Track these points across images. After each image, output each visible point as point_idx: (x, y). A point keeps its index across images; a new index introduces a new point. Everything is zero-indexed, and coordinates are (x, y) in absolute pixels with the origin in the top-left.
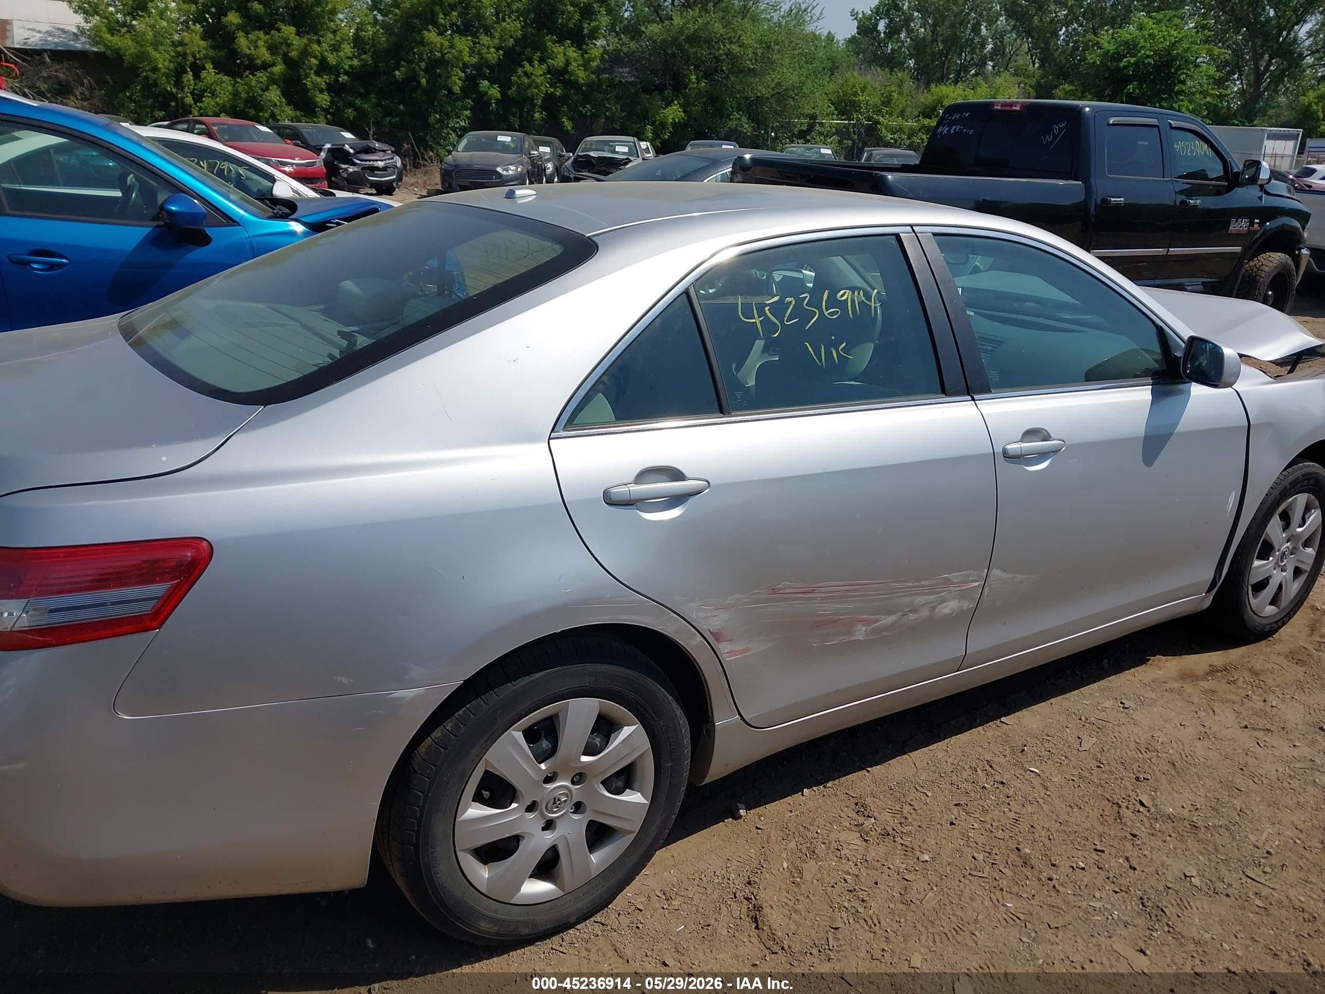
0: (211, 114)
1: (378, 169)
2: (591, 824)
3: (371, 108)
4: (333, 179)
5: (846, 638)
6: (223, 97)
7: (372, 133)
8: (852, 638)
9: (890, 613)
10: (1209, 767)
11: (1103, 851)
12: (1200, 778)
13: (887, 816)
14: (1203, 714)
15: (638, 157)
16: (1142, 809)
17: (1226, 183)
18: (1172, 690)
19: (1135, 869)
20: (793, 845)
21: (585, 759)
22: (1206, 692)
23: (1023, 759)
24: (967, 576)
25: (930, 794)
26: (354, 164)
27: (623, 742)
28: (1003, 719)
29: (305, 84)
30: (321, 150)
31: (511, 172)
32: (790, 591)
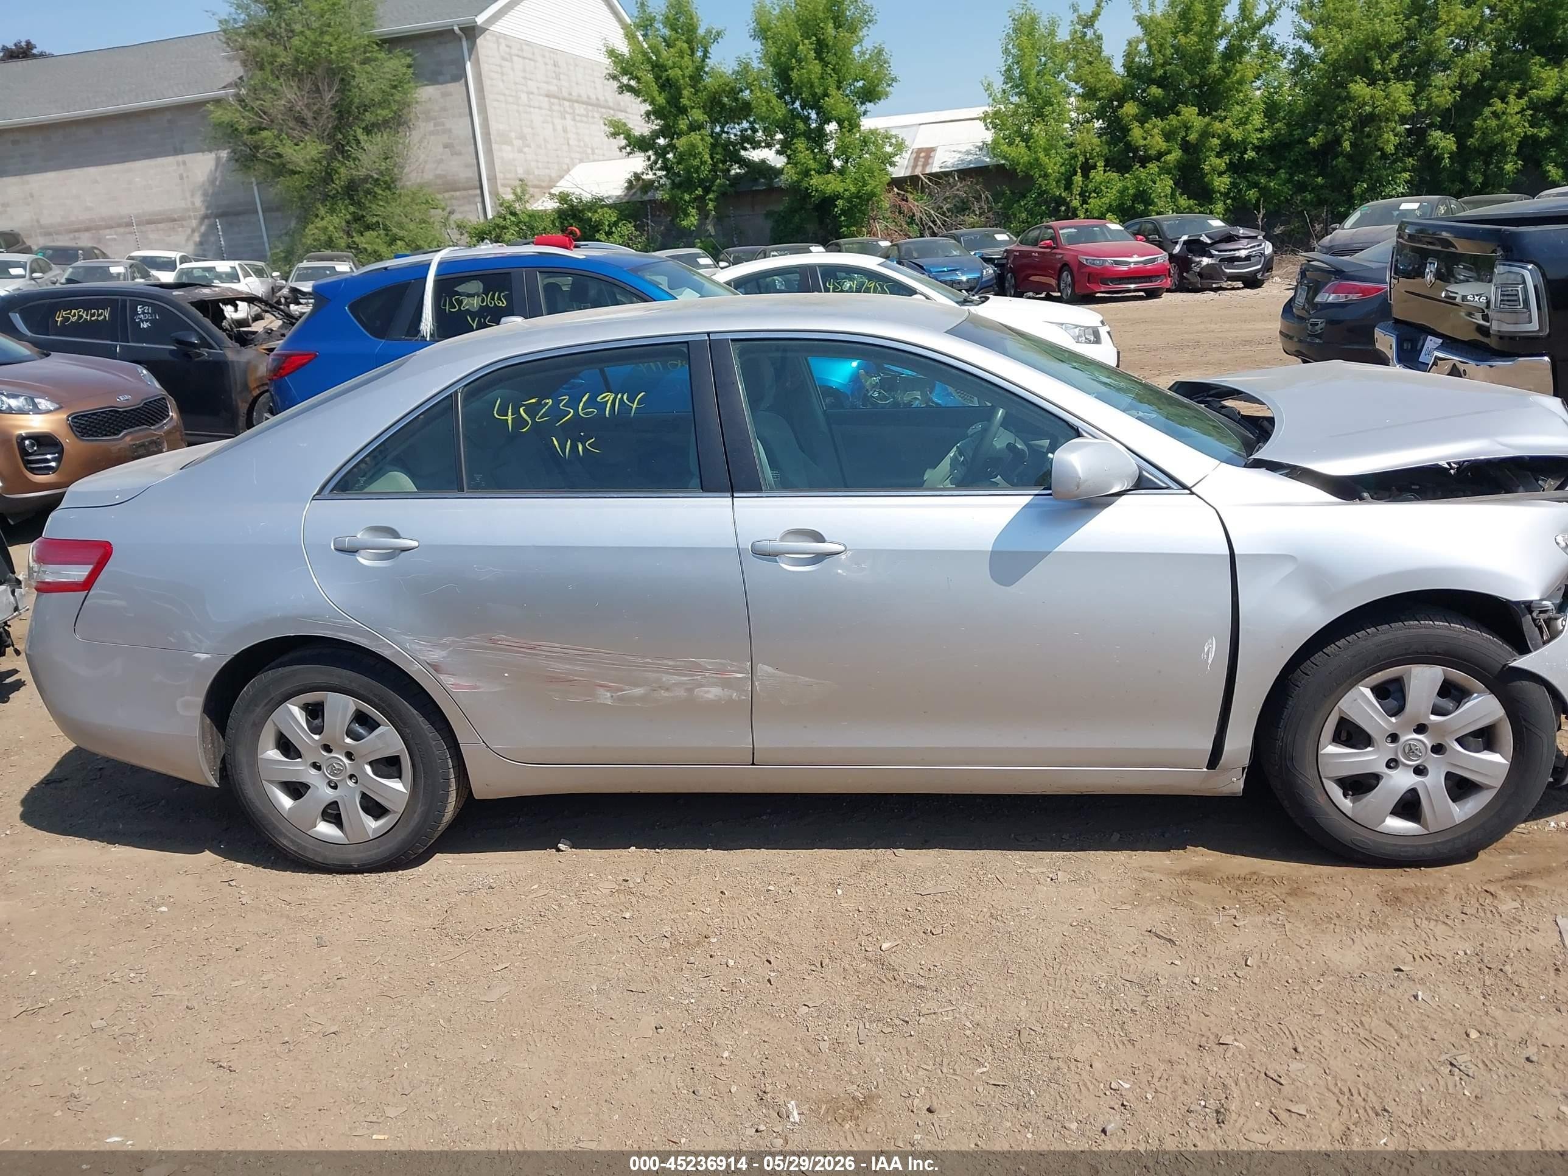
0: (1096, 215)
1: (1239, 259)
2: (364, 795)
3: (1279, 185)
4: (1185, 274)
5: (588, 699)
6: (1111, 196)
7: (1261, 216)
8: (598, 701)
9: (637, 685)
21: (348, 741)
24: (724, 665)
26: (1211, 256)
29: (1203, 169)
30: (1176, 243)
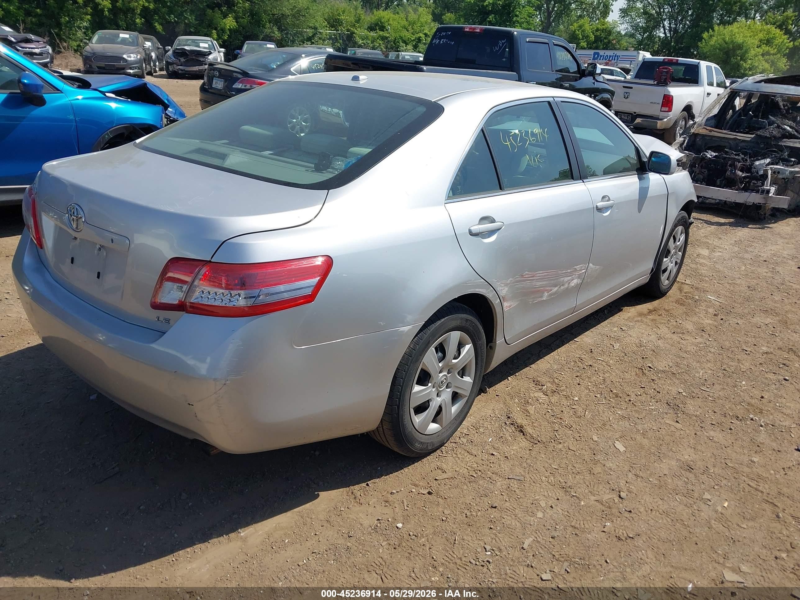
1: (35, 54)
2: (453, 392)
5: (540, 299)
8: (542, 299)
9: (555, 286)
10: (668, 350)
11: (644, 387)
12: (666, 355)
13: (549, 385)
14: (655, 329)
15: (215, 50)
16: (651, 369)
17: (579, 75)
18: (638, 321)
19: (660, 393)
20: (516, 400)
21: (454, 361)
22: (652, 320)
23: (593, 355)
24: (582, 267)
25: (563, 373)
27: (467, 353)
28: (575, 339)
31: (132, 59)
32: (529, 276)
